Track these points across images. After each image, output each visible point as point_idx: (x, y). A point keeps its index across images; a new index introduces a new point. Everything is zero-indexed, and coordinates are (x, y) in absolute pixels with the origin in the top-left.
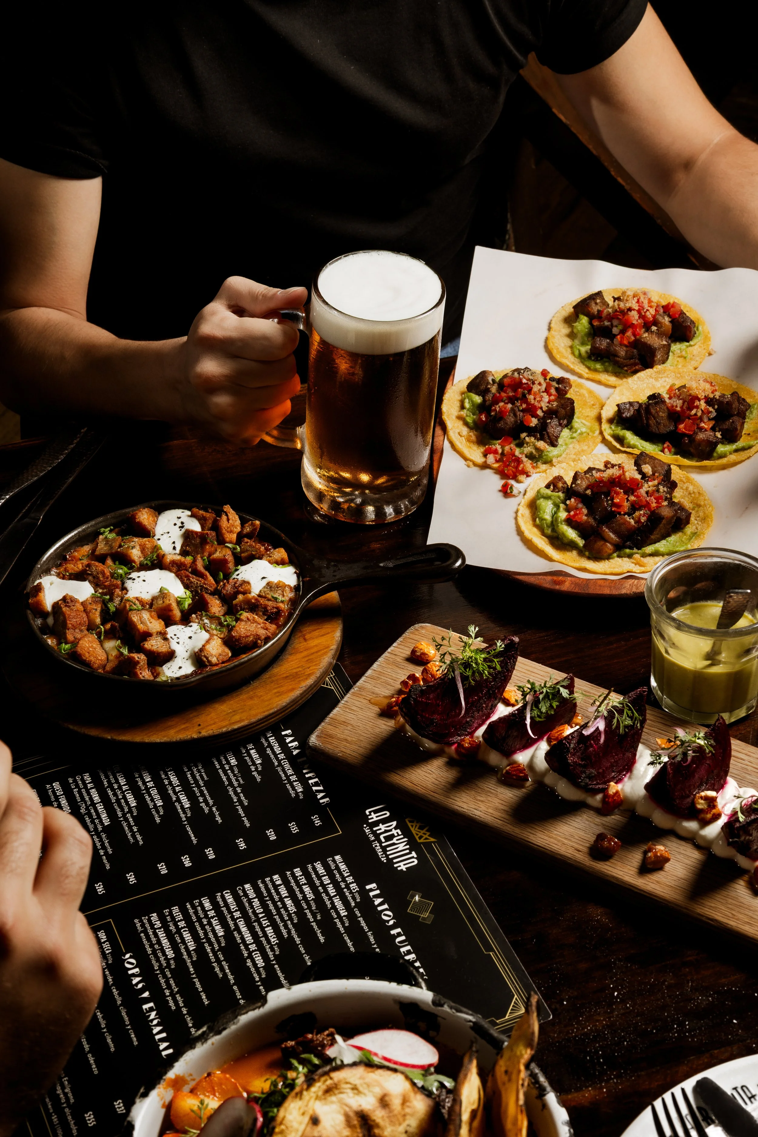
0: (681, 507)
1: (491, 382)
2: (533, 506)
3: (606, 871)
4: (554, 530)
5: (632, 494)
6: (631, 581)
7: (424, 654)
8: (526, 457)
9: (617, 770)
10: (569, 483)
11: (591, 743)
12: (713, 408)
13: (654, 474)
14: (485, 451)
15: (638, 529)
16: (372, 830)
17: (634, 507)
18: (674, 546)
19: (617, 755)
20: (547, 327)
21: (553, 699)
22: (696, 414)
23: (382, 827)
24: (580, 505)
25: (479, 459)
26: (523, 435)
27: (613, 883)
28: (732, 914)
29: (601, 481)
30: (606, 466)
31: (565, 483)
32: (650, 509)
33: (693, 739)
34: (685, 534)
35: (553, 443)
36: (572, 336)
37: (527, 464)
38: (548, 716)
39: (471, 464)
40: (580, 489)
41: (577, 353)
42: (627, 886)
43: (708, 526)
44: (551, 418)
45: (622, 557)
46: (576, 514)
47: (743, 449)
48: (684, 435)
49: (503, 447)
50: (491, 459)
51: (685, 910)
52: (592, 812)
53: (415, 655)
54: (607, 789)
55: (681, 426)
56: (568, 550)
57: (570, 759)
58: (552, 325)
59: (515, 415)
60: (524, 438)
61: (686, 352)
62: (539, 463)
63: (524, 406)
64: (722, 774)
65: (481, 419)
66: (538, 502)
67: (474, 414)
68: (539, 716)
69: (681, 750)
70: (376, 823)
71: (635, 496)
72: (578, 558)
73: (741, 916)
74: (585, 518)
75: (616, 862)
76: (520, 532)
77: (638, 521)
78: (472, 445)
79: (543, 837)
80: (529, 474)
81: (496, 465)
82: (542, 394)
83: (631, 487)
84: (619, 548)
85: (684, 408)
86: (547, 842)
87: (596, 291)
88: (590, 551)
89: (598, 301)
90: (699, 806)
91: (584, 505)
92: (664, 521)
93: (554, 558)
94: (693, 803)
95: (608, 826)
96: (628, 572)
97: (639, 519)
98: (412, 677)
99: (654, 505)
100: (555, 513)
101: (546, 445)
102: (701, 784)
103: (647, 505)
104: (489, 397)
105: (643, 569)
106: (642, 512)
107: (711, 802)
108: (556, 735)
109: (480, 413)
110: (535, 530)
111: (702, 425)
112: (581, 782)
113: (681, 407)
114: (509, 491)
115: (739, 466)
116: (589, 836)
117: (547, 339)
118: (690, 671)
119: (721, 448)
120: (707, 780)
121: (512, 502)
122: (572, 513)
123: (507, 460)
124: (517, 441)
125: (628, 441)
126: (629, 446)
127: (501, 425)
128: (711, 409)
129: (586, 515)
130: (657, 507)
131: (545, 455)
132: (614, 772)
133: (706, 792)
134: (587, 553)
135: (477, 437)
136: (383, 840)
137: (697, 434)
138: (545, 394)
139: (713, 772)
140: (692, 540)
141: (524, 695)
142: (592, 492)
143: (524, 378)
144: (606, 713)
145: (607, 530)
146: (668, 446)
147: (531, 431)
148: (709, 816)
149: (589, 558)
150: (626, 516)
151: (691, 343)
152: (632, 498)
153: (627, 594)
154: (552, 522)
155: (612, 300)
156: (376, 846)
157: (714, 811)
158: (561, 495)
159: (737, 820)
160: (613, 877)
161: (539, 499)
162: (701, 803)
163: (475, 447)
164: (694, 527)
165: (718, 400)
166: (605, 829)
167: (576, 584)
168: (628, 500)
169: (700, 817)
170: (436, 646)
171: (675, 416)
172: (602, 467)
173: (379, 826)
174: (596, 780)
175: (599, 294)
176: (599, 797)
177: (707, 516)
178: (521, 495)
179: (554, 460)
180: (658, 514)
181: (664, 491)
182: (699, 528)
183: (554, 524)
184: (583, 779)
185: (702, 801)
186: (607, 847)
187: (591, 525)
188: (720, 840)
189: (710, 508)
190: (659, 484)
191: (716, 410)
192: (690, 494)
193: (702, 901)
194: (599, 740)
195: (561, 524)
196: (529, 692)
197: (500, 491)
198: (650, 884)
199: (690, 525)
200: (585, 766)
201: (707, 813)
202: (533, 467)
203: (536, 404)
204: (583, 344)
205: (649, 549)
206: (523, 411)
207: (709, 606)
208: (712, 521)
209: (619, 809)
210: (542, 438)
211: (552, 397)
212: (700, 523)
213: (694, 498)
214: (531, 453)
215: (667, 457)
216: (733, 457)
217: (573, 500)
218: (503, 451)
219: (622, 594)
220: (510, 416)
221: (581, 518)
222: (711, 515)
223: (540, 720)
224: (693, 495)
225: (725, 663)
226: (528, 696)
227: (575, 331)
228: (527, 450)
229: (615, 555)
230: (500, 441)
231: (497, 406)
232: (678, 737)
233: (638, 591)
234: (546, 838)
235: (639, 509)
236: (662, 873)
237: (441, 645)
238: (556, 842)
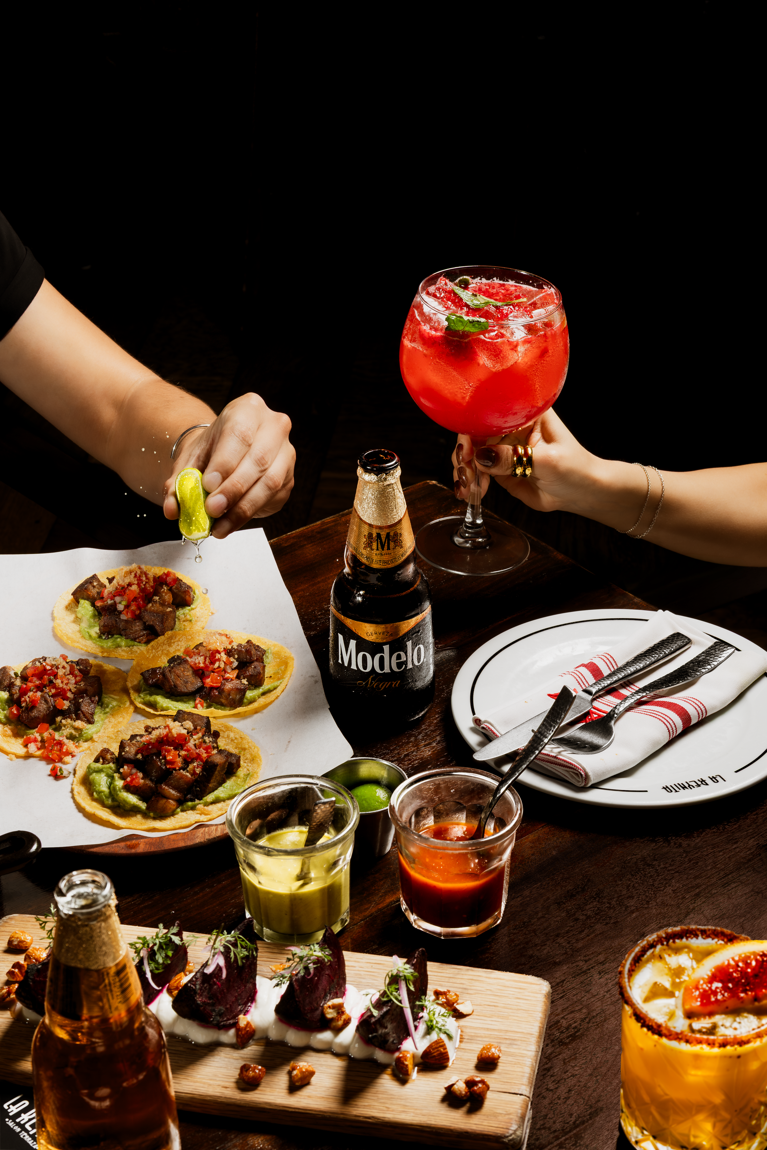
0: (228, 753)
1: (14, 676)
2: (87, 782)
3: (257, 1099)
4: (114, 800)
5: (182, 749)
6: (201, 830)
7: (21, 942)
8: (67, 738)
9: (243, 1003)
10: (117, 754)
11: (214, 981)
12: (234, 658)
13: (195, 728)
14: (24, 741)
15: (196, 781)
16: (15, 1122)
17: (187, 761)
18: (232, 790)
19: (239, 988)
20: (51, 618)
21: (167, 949)
22: (219, 667)
23: (25, 1117)
24: (134, 771)
25: (22, 751)
26: (58, 719)
27: (267, 1109)
28: (387, 1107)
29: (149, 743)
30: (146, 731)
31: (113, 754)
32: (202, 760)
33: (311, 953)
34: (239, 777)
35: (90, 722)
36: (77, 620)
37: (70, 745)
38: (166, 967)
39: (13, 757)
40: (131, 755)
41: (87, 636)
42: (281, 1108)
43: (259, 765)
44: (83, 697)
45: (185, 811)
46: (132, 780)
47: (269, 691)
48: (212, 688)
49: (41, 734)
50: (32, 748)
51: (342, 1116)
52: (228, 1049)
53: (13, 946)
54: (237, 1022)
55: (208, 681)
56: (132, 816)
57: (199, 1000)
58: (55, 615)
59: (46, 701)
60: (61, 722)
61: (190, 615)
62: (81, 742)
63: (53, 691)
64: (341, 982)
65: (12, 713)
66: (91, 777)
67: (3, 710)
68: (157, 969)
69: (302, 965)
70: (18, 1115)
71: (185, 750)
72: (143, 821)
73: (394, 1107)
74: (142, 781)
75: (264, 1089)
76: (81, 809)
77: (194, 773)
78: (9, 739)
79: (188, 1083)
80: (74, 754)
81: (39, 753)
82: (68, 677)
83: (179, 743)
84: (181, 803)
85: (207, 662)
86: (194, 1087)
87: (90, 575)
88: (154, 811)
89: (95, 584)
90: (329, 1016)
91: (138, 769)
92: (218, 768)
93: (121, 826)
94: (323, 1014)
95: (247, 1058)
96: (196, 822)
97: (194, 771)
98: (17, 965)
99: (205, 755)
100: (111, 783)
101: (84, 723)
102: (325, 996)
103: (198, 757)
104: (16, 690)
105: (209, 817)
106: (195, 764)
107: (339, 1009)
108: (175, 985)
109: (9, 707)
110: (95, 804)
111: (227, 675)
112: (213, 1020)
113: (204, 663)
114: (59, 773)
115: (270, 708)
116: (232, 1072)
117: (53, 629)
118: (286, 895)
119: (249, 694)
120: (330, 990)
121: (65, 784)
122: (129, 779)
123: (49, 746)
124: (54, 726)
125: (160, 704)
126: (163, 710)
127: (35, 713)
128: (232, 659)
129: (142, 779)
130: (208, 757)
131: (85, 733)
132: (239, 1005)
133: (332, 1001)
134: (152, 814)
135: (12, 731)
136: (29, 1129)
137: (224, 685)
138: (71, 676)
139: (333, 981)
140: (247, 782)
141: (137, 952)
142: (142, 755)
143: (47, 664)
144: (222, 949)
145: (166, 788)
146: (200, 701)
147: (65, 714)
148: (340, 1023)
149: (154, 819)
150: (181, 771)
151: (192, 606)
152: (183, 753)
153: (201, 843)
154: (110, 792)
155: (107, 581)
156: (24, 1136)
157: (344, 1017)
158: (112, 765)
159: (372, 1016)
160: (266, 1103)
161: (91, 774)
162: (331, 1013)
163: (13, 740)
164: (245, 769)
165: (237, 649)
166: (245, 1061)
167: (151, 844)
168: (179, 756)
169: (332, 1026)
170: (41, 924)
171: (200, 673)
172: (143, 732)
173: (20, 1116)
174: (226, 1016)
175: (94, 577)
176: (232, 1032)
177: (255, 757)
178: (72, 776)
179: (95, 737)
180: (211, 762)
181: (210, 742)
182: (250, 769)
183: (112, 793)
184: (214, 1018)
185: (331, 1011)
186: (253, 1077)
187: (150, 786)
188: (356, 1043)
189: (256, 749)
190: (203, 736)
191: (237, 660)
192: (232, 740)
193: (355, 1103)
194: (221, 976)
195: (120, 792)
196: (142, 948)
197: (50, 775)
198: (302, 1100)
199: (240, 769)
200: (213, 1005)
201: (338, 1020)
202: (76, 747)
203: (65, 687)
204: (91, 626)
205: (210, 798)
206: (53, 696)
207: (285, 833)
208: (260, 760)
209: (253, 1040)
210: (78, 718)
211: (78, 678)
212: (250, 764)
213: (237, 744)
214: (71, 734)
215: (202, 711)
216: (262, 701)
217: (126, 767)
218: (42, 738)
219: (197, 844)
220: (41, 703)
221: (138, 783)
222: (258, 755)
223: (159, 971)
224: (236, 741)
225: (316, 879)
226: (142, 951)
227: (79, 615)
228: (66, 731)
229: (179, 810)
230: (37, 729)
231: (27, 697)
232: (295, 954)
233: (211, 837)
234: (191, 1084)
235: (192, 762)
236: (309, 1087)
237: (46, 922)
238: (202, 1085)
